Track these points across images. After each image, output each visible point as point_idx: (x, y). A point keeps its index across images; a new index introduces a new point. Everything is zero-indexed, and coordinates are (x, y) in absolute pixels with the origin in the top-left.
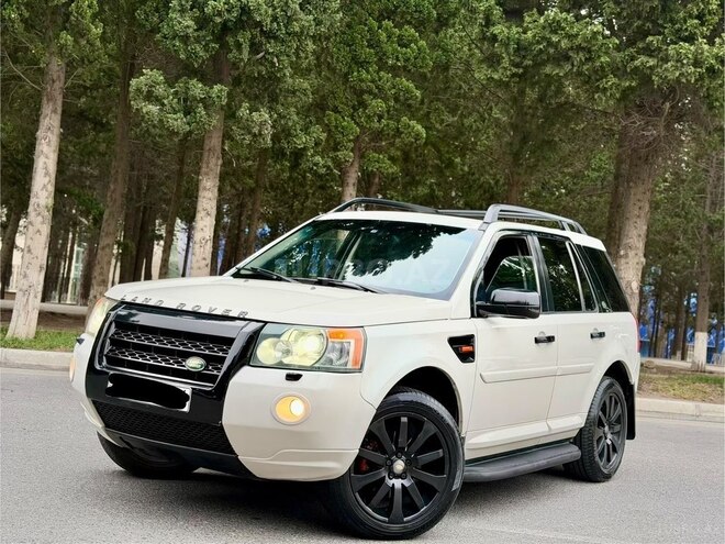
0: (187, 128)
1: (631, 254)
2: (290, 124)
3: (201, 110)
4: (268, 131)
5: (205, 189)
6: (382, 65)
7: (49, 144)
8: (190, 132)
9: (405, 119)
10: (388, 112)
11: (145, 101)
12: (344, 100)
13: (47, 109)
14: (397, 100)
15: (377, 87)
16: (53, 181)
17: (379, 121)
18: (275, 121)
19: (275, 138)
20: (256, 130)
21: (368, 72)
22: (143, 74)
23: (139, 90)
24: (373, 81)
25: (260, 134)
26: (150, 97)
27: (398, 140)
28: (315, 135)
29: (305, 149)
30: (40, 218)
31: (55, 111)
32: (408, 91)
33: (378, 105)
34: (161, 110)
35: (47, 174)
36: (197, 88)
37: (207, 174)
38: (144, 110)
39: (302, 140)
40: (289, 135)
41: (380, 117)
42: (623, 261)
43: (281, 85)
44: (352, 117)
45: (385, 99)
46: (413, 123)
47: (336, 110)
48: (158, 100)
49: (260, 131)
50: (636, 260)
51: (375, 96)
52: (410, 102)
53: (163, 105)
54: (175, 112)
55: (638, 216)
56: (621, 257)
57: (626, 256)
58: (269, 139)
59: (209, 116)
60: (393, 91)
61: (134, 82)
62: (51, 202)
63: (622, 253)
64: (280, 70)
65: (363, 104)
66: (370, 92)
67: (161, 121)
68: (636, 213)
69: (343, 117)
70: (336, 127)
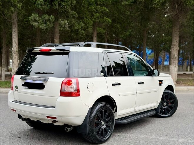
0: (45, 28)
1: (175, 47)
2: (73, 23)
3: (48, 23)
4: (67, 26)
6: (97, 4)
7: (15, 35)
8: (47, 29)
9: (105, 18)
10: (100, 16)
11: (34, 22)
12: (88, 15)
13: (14, 27)
14: (102, 13)
15: (96, 10)
16: (18, 45)
17: (98, 19)
18: (69, 23)
20: (63, 26)
21: (93, 6)
22: (32, 15)
23: (32, 19)
24: (95, 9)
25: (65, 27)
26: (35, 21)
27: (104, 24)
28: (81, 25)
29: (78, 29)
30: (15, 55)
31: (15, 27)
32: (105, 10)
33: (97, 15)
34: (38, 24)
35: (15, 43)
36: (46, 17)
39: (77, 27)
40: (74, 26)
41: (98, 18)
42: (172, 49)
43: (69, 13)
44: (91, 19)
45: (99, 13)
46: (107, 18)
47: (86, 18)
48: (37, 21)
50: (176, 48)
51: (97, 13)
52: (106, 13)
53: (39, 22)
54: (42, 24)
56: (172, 48)
57: (173, 47)
58: (68, 28)
59: (51, 23)
60: (101, 11)
61: (30, 18)
62: (17, 50)
63: (172, 47)
64: (67, 9)
65: (93, 15)
66: (95, 12)
67: (38, 27)
68: (175, 35)
69: (88, 19)
70: (87, 22)
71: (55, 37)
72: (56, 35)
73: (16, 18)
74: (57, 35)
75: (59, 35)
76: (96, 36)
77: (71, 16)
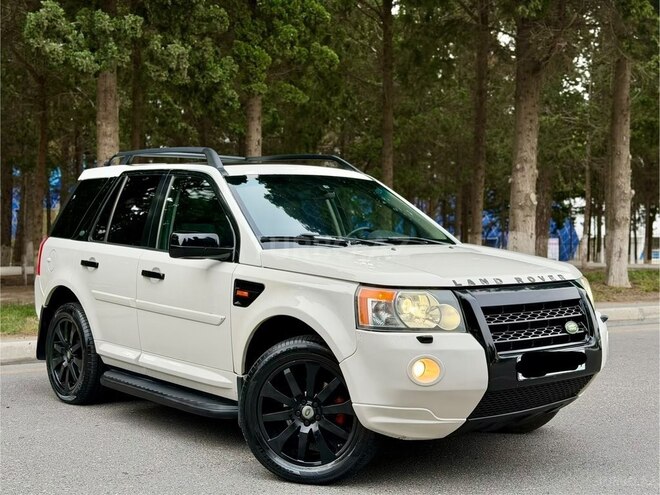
0: (97, 67)
1: (527, 167)
3: (112, 45)
4: (185, 66)
5: (105, 135)
9: (316, 44)
10: (300, 37)
12: (253, 27)
14: (307, 24)
15: (287, 11)
17: (292, 49)
18: (191, 53)
20: (173, 65)
22: (42, 6)
23: (39, 25)
25: (178, 69)
27: (310, 68)
28: (227, 67)
29: (221, 83)
32: (319, 14)
33: (290, 31)
34: (66, 47)
36: (105, 20)
37: (106, 118)
38: (47, 49)
40: (205, 68)
41: (293, 44)
42: (519, 174)
44: (263, 45)
45: (296, 25)
46: (325, 48)
49: (178, 65)
50: (531, 173)
51: (286, 21)
52: (322, 25)
53: (67, 41)
54: (82, 49)
55: (531, 130)
56: (518, 170)
57: (523, 169)
58: (185, 75)
60: (304, 15)
61: (31, 16)
63: (518, 166)
65: (273, 31)
66: (280, 17)
68: (528, 126)
69: (253, 46)
70: (247, 58)
74: (111, 104)
76: (259, 119)
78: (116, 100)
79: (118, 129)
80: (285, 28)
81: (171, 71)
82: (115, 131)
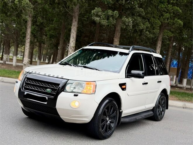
0: (107, 24)
2: (138, 22)
3: (111, 19)
4: (131, 24)
5: (115, 42)
6: (169, 3)
7: (74, 30)
8: (108, 25)
9: (176, 19)
10: (171, 17)
12: (156, 14)
13: (74, 20)
14: (174, 13)
15: (167, 10)
16: (75, 40)
17: (167, 20)
18: (134, 21)
19: (134, 26)
20: (127, 24)
21: (164, 5)
22: (95, 9)
23: (94, 13)
24: (165, 8)
25: (128, 25)
26: (97, 16)
27: (173, 26)
28: (146, 25)
29: (143, 29)
30: (71, 50)
31: (76, 21)
32: (177, 10)
33: (167, 15)
34: (100, 19)
35: (73, 38)
36: (110, 12)
37: (116, 37)
38: (95, 19)
39: (142, 26)
40: (138, 25)
41: (168, 19)
43: (135, 10)
44: (159, 19)
45: (170, 13)
46: (178, 20)
47: (154, 17)
48: (99, 16)
49: (128, 24)
51: (167, 13)
52: (178, 14)
53: (101, 18)
54: (104, 20)
58: (131, 27)
59: (113, 20)
60: (172, 11)
61: (93, 11)
62: (74, 45)
64: (134, 6)
65: (162, 15)
66: (165, 11)
67: (100, 22)
69: (156, 19)
70: (154, 22)
71: (115, 36)
72: (116, 34)
73: (78, 11)
74: (118, 34)
75: (120, 34)
76: (161, 40)
77: (137, 14)
78: (119, 33)
79: (119, 40)
80: (166, 14)
81: (126, 25)
82: (118, 41)
